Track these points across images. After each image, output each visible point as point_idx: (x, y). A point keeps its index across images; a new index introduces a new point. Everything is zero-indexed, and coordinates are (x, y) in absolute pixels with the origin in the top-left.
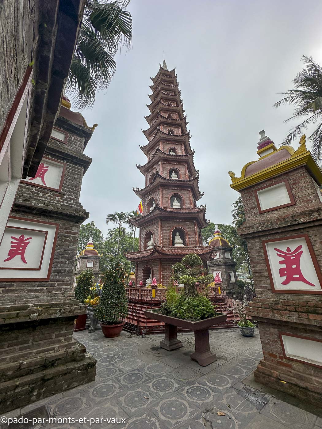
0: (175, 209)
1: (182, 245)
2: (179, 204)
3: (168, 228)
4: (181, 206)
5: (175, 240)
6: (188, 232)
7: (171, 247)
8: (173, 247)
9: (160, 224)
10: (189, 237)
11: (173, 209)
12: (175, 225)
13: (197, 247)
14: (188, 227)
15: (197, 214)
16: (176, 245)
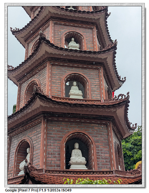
0: (72, 99)
1: (84, 168)
2: (80, 92)
3: (59, 134)
4: (84, 95)
5: (71, 158)
6: (96, 144)
7: (63, 172)
8: (67, 172)
9: (43, 126)
10: (98, 153)
11: (69, 99)
12: (72, 130)
13: (112, 172)
14: (97, 134)
15: (113, 110)
16: (73, 167)
